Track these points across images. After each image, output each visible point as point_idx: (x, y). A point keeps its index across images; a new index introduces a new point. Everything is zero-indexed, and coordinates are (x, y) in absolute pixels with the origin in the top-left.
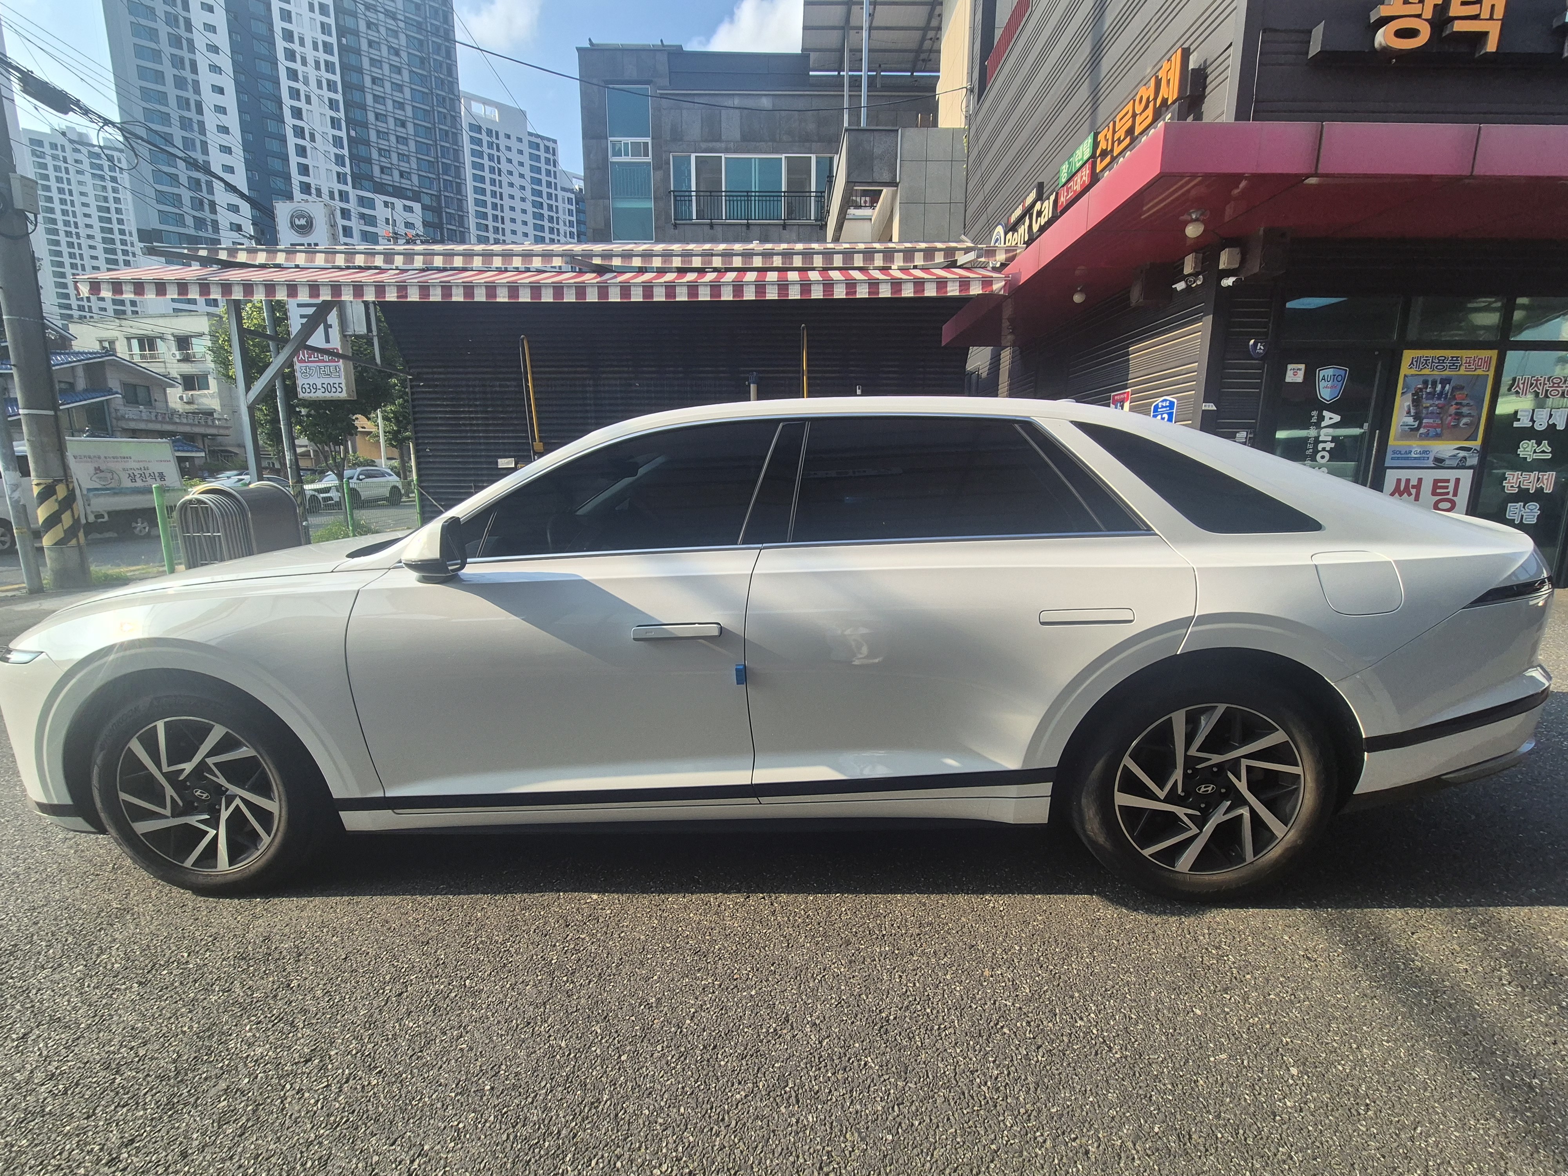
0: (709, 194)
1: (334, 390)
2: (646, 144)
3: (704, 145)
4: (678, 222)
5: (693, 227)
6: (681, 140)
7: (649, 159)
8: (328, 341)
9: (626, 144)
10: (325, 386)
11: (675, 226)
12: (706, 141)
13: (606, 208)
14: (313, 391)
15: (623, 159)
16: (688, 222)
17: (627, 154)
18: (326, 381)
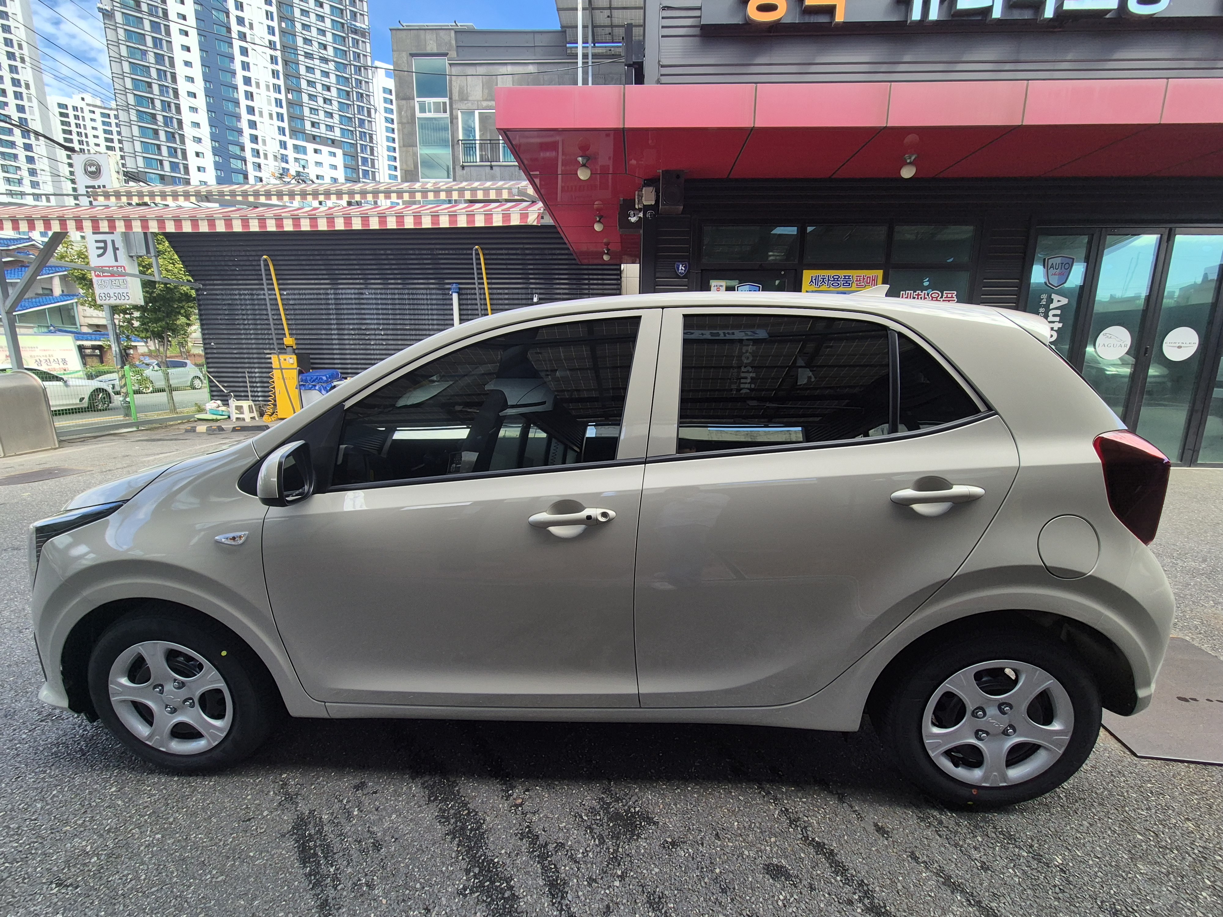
0: (489, 142)
1: (123, 298)
2: (445, 103)
3: (485, 104)
4: (465, 164)
5: (477, 168)
6: (467, 100)
7: (447, 115)
8: (116, 260)
9: (429, 103)
10: (116, 295)
11: (463, 167)
12: (486, 100)
13: (415, 154)
14: (108, 298)
15: (428, 115)
16: (475, 164)
17: (430, 111)
18: (117, 291)
